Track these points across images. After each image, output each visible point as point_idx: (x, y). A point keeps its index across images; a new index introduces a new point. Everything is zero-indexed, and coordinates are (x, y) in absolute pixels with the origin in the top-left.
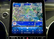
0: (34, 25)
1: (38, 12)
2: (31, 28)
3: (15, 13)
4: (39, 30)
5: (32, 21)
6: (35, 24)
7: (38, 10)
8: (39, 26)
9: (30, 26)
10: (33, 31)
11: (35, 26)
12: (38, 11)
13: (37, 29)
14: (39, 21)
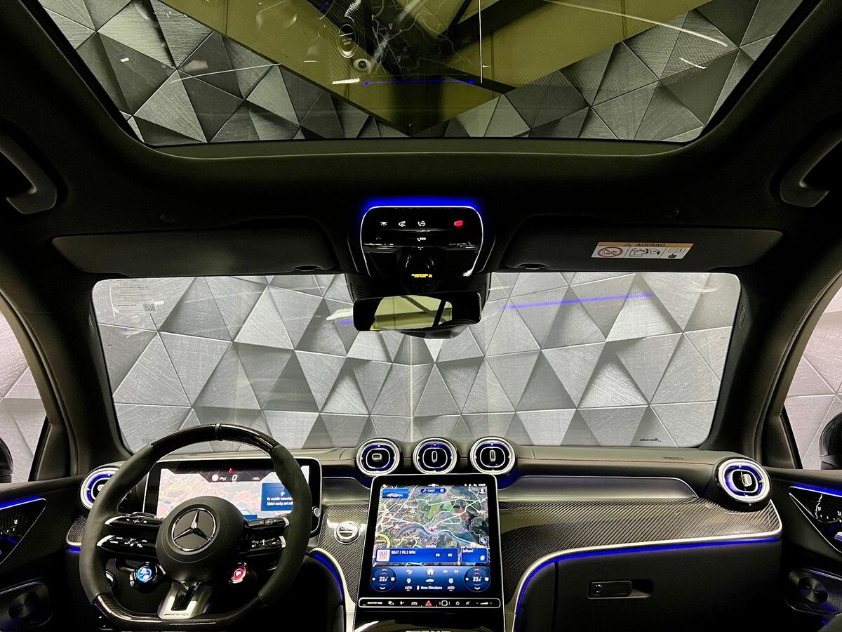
0: (457, 561)
1: (472, 517)
2: (445, 570)
3: (386, 519)
4: (476, 579)
5: (447, 546)
6: (460, 555)
7: (473, 510)
8: (477, 565)
9: (440, 565)
10: (451, 581)
11: (459, 563)
12: (472, 512)
13: (466, 576)
14: (474, 545)
